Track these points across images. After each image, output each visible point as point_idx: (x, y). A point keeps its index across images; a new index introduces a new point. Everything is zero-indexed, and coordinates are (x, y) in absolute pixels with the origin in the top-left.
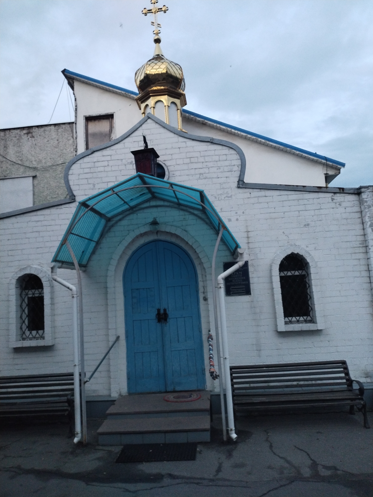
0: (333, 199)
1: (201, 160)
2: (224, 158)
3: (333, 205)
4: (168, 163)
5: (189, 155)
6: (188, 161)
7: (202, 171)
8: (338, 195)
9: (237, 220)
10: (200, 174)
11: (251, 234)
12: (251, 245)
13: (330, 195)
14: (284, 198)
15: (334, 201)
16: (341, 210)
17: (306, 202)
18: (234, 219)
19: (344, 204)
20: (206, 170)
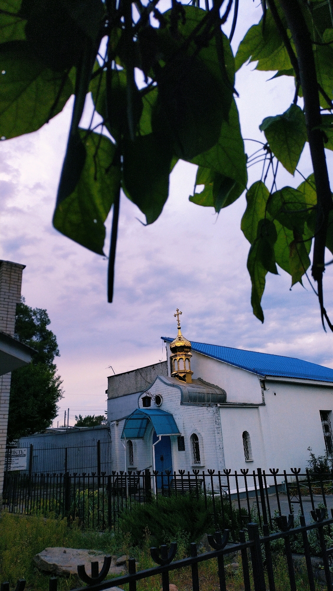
0: (207, 409)
2: (177, 392)
3: (207, 412)
4: (162, 396)
5: (168, 392)
6: (167, 394)
7: (171, 398)
8: (209, 408)
10: (171, 400)
11: (185, 425)
12: (185, 430)
13: (206, 408)
14: (193, 409)
15: (208, 410)
16: (210, 414)
17: (199, 411)
18: (180, 418)
19: (210, 411)
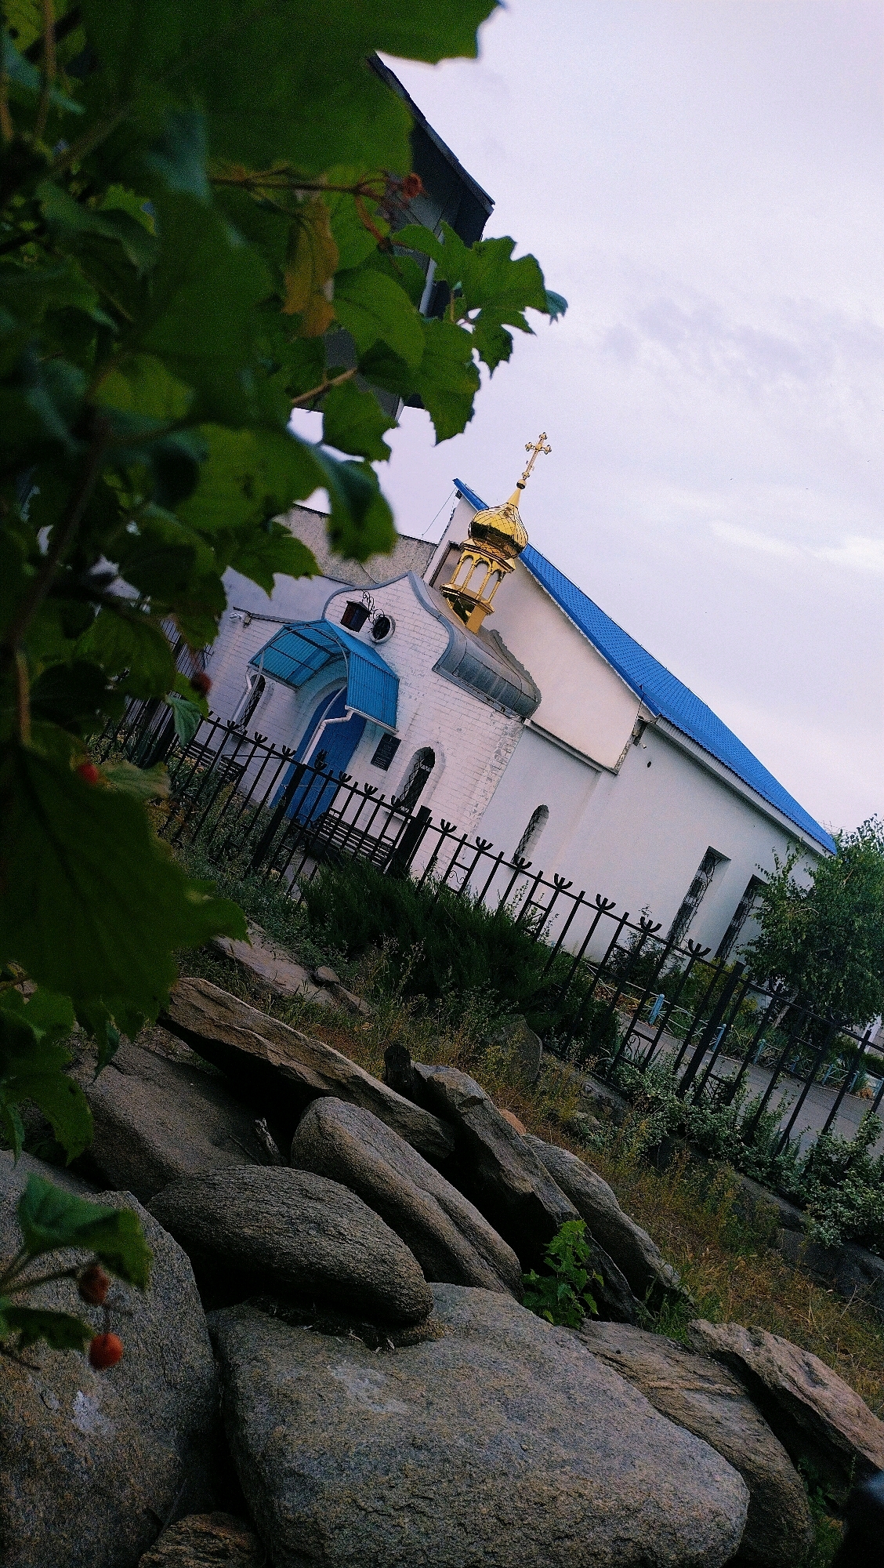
0: (492, 715)
1: (422, 631)
2: (438, 637)
3: (489, 721)
4: (397, 623)
5: (417, 623)
6: (412, 627)
8: (497, 713)
9: (416, 699)
10: (414, 645)
11: (418, 718)
12: (412, 728)
13: (492, 710)
15: (493, 718)
16: (492, 728)
17: (471, 708)
20: (419, 643)
